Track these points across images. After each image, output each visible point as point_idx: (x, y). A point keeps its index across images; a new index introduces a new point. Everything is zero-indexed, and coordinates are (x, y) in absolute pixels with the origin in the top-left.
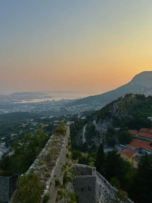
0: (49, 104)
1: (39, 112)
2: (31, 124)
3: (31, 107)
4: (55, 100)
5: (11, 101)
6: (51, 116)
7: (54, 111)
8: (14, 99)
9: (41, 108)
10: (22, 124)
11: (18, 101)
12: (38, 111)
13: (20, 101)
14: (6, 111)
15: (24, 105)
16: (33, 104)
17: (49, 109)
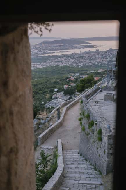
0: (92, 56)
1: (81, 67)
2: (80, 77)
3: (69, 60)
4: (99, 51)
5: (40, 53)
6: (100, 70)
7: (100, 65)
8: (44, 50)
9: (82, 61)
10: (70, 78)
11: (50, 53)
12: (79, 66)
13: (52, 53)
14: (38, 65)
15: (60, 58)
16: (71, 56)
17: (93, 63)
